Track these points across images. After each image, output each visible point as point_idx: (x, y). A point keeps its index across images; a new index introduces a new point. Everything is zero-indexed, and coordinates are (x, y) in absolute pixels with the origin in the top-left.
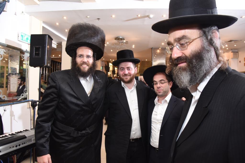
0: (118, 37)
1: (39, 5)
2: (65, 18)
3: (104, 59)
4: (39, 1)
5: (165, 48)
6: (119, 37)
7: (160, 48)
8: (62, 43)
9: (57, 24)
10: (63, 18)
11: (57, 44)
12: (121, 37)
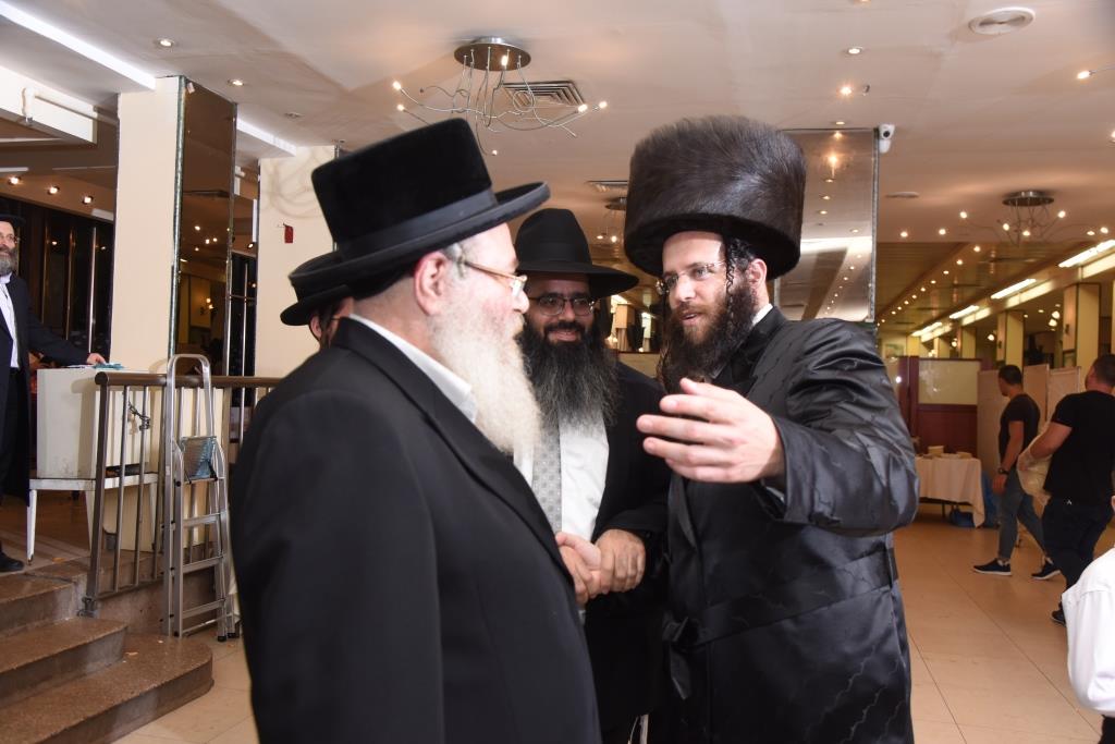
0: (480, 38)
5: (877, 131)
6: (483, 41)
7: (838, 135)
8: (122, 100)
11: (95, 115)
12: (499, 41)
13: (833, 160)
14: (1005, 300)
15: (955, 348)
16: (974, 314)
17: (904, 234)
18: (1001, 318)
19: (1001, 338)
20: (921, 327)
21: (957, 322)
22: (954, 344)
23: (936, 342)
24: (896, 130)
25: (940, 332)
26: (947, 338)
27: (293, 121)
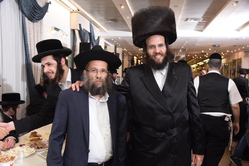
1: (107, 32)
2: (120, 38)
3: (131, 55)
4: (107, 30)
5: (185, 49)
7: (181, 49)
9: (112, 40)
10: (119, 38)
13: (180, 51)
14: (205, 62)
15: (198, 69)
16: (201, 63)
17: (189, 56)
18: (205, 65)
19: (205, 68)
20: (192, 65)
21: (199, 64)
22: (198, 68)
23: (195, 68)
24: (188, 50)
25: (196, 66)
26: (197, 67)
27: (120, 47)
